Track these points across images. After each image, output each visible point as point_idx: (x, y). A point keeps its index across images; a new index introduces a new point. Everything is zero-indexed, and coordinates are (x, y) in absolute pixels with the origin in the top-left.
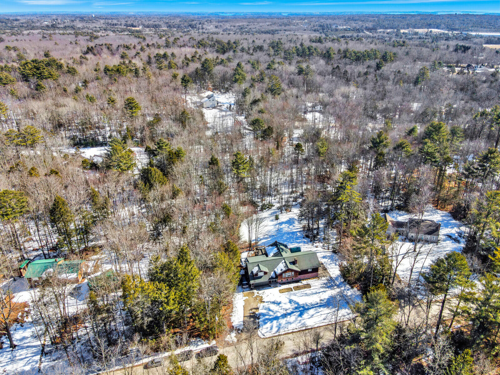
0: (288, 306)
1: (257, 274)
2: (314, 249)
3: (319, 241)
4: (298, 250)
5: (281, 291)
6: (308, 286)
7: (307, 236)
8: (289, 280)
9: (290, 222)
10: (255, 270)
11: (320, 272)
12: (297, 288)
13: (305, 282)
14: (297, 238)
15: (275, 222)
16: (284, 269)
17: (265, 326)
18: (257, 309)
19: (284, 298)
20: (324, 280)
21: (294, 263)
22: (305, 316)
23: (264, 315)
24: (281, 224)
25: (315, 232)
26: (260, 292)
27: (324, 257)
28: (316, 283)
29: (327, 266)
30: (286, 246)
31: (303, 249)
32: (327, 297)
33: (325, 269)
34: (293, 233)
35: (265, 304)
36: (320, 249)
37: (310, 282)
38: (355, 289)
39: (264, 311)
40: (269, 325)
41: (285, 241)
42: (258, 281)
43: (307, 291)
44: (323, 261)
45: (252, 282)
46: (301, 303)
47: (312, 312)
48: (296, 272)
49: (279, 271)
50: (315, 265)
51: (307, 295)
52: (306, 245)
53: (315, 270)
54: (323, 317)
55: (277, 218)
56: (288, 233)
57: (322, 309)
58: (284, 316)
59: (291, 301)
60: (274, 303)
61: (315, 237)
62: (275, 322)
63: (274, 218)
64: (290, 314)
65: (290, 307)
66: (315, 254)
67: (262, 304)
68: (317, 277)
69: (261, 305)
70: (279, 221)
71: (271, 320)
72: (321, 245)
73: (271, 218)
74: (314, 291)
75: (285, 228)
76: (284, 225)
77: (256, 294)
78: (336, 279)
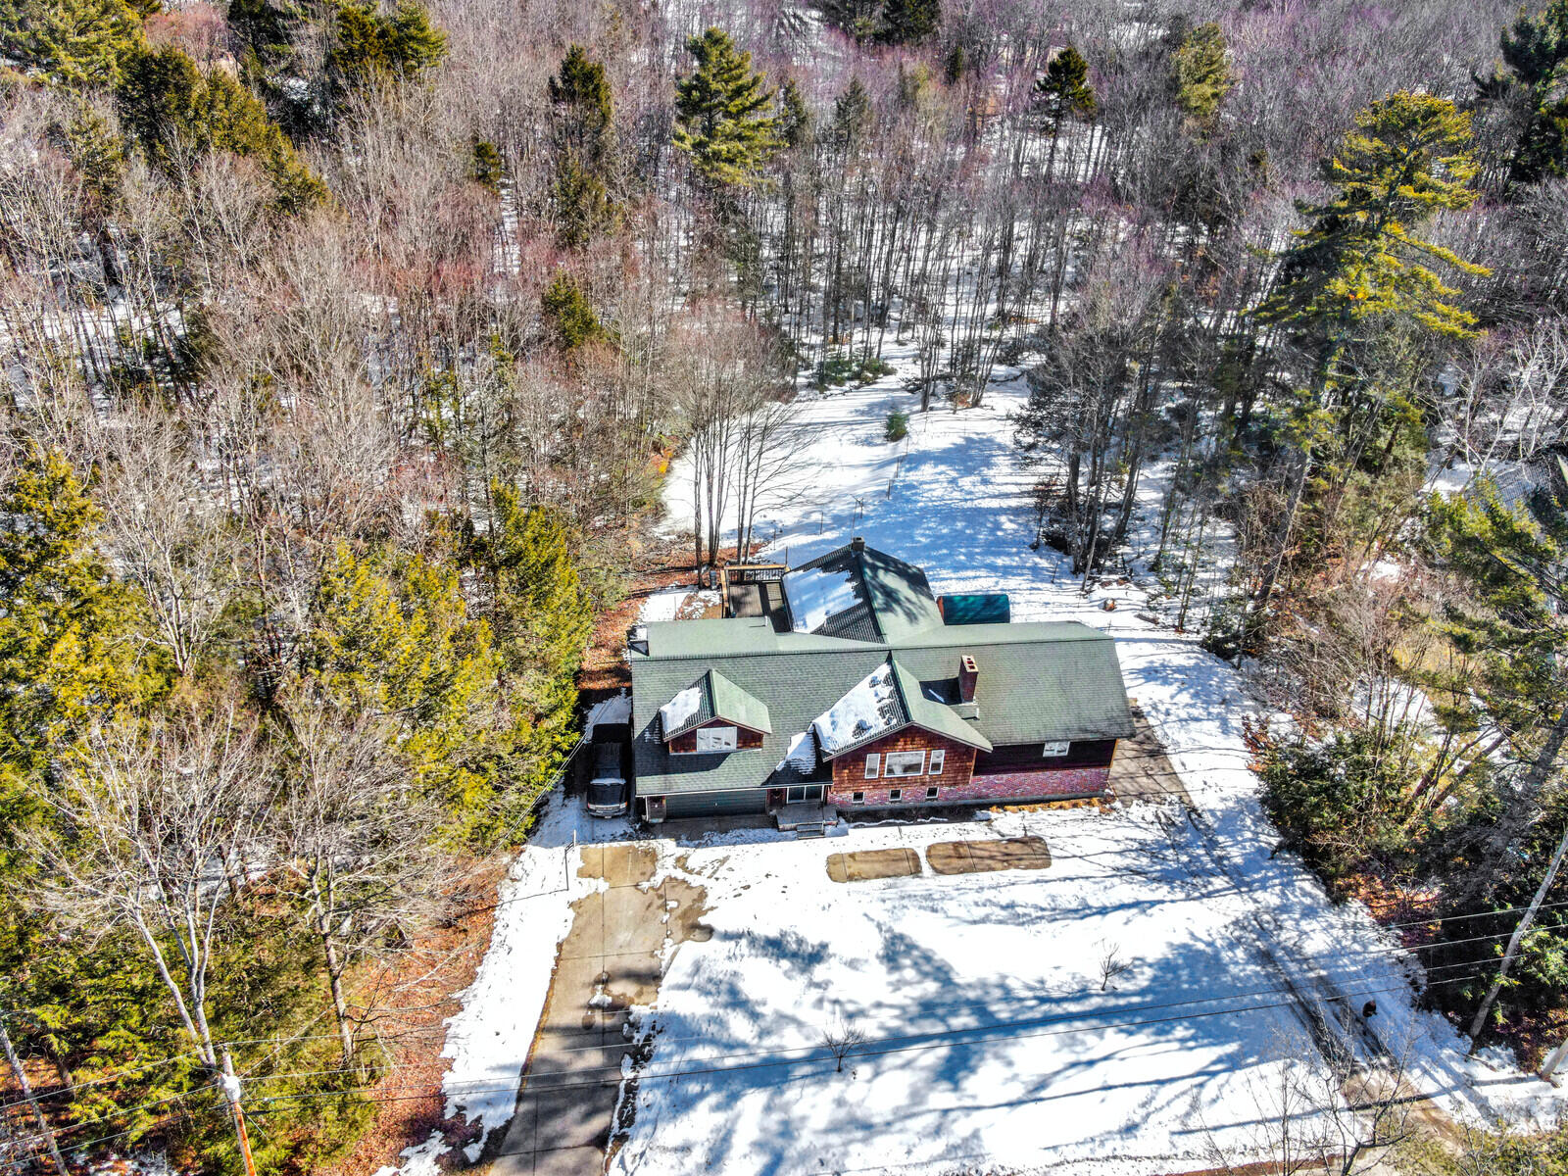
0: (873, 983)
1: (687, 739)
2: (1097, 619)
3: (1128, 574)
4: (993, 610)
5: (841, 870)
6: (1032, 851)
7: (1057, 543)
8: (909, 797)
9: (969, 456)
10: (682, 708)
11: (1124, 761)
12: (958, 859)
13: (1010, 822)
14: (997, 546)
15: (884, 451)
16: (878, 726)
17: (672, 1133)
18: (651, 978)
19: (849, 921)
20: (1140, 822)
21: (953, 690)
22: (988, 1080)
23: (685, 1033)
24: (912, 461)
25: (1109, 522)
26: (699, 857)
27: (1151, 674)
28: (1083, 840)
29: (1171, 734)
30: (918, 581)
31: (1020, 612)
32: (1156, 950)
33: (1155, 752)
34: (976, 516)
35: (713, 950)
36: (1125, 621)
37: (1049, 823)
39: (692, 1006)
40: (701, 1123)
41: (926, 551)
42: (687, 784)
43: (1022, 886)
44: (1142, 694)
45: (648, 785)
46: (966, 972)
47: (1037, 1052)
48: (958, 750)
49: (839, 737)
50: (1094, 717)
51: (1014, 915)
52: (1047, 592)
53: (1092, 752)
55: (895, 433)
56: (947, 514)
57: (1113, 1039)
58: (832, 1060)
59: (898, 948)
60: (775, 947)
61: (1104, 548)
62: (754, 1101)
63: (877, 428)
64: (873, 1051)
66: (1101, 644)
67: (692, 950)
68: (1097, 795)
69: (683, 957)
70: (903, 448)
71: (729, 1082)
72: (1138, 597)
73: (862, 431)
74: (1068, 895)
75: (935, 485)
76: (927, 471)
77: (666, 869)
78: (1229, 821)
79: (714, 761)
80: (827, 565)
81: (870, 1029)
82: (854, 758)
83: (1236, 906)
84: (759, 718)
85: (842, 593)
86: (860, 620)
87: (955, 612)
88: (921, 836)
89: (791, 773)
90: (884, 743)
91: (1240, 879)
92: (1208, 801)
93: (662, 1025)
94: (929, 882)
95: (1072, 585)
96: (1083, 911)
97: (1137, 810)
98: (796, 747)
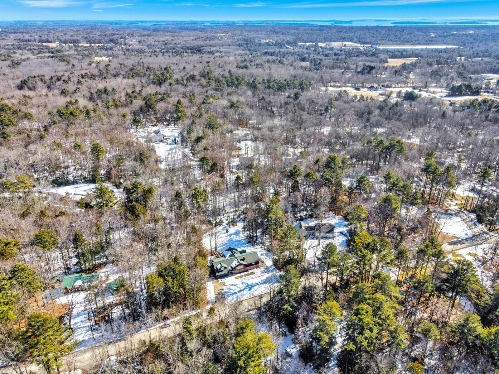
0: (242, 286)
1: (220, 269)
2: (255, 250)
3: (258, 244)
4: (244, 251)
5: (236, 278)
6: (253, 273)
7: (250, 242)
8: (241, 271)
9: (237, 233)
10: (219, 266)
11: (260, 264)
12: (246, 275)
13: (250, 271)
14: (243, 244)
15: (227, 234)
16: (237, 264)
17: (229, 298)
18: (223, 289)
19: (238, 282)
20: (263, 269)
21: (243, 260)
22: (253, 290)
23: (227, 292)
24: (230, 235)
25: (255, 238)
26: (223, 280)
27: (262, 255)
28: (257, 271)
29: (264, 260)
30: (236, 250)
31: (247, 251)
32: (265, 278)
33: (263, 262)
34: (240, 241)
35: (228, 287)
36: (259, 250)
37: (254, 270)
38: (282, 272)
39: (227, 290)
40: (231, 297)
41: (235, 246)
42: (221, 273)
43: (253, 276)
44: (261, 257)
45: (217, 274)
46: (249, 283)
47: (256, 287)
48: (244, 265)
49: (234, 266)
50: (256, 260)
51: (252, 278)
52: (250, 248)
54: (264, 289)
55: (227, 232)
56: (236, 241)
57: (262, 285)
58: (240, 291)
59: (243, 283)
60: (232, 285)
61: (255, 242)
62: (234, 295)
63: (225, 231)
64: (243, 290)
65: (243, 286)
66: (256, 252)
67: (225, 287)
68: (258, 267)
69: (225, 288)
70: (229, 233)
71: (232, 294)
72: (259, 247)
73: (223, 232)
74: (257, 276)
75: (234, 238)
76: (232, 236)
77: (220, 282)
78: (270, 267)
79: (222, 271)
80: (227, 250)
81: (242, 288)
82: (235, 268)
84: (226, 266)
85: (230, 253)
86: (232, 255)
87: (241, 252)
88: (243, 274)
89: (230, 270)
90: (238, 266)
92: (268, 266)
93: (225, 292)
94: (244, 277)
95: (252, 247)
98: (230, 268)
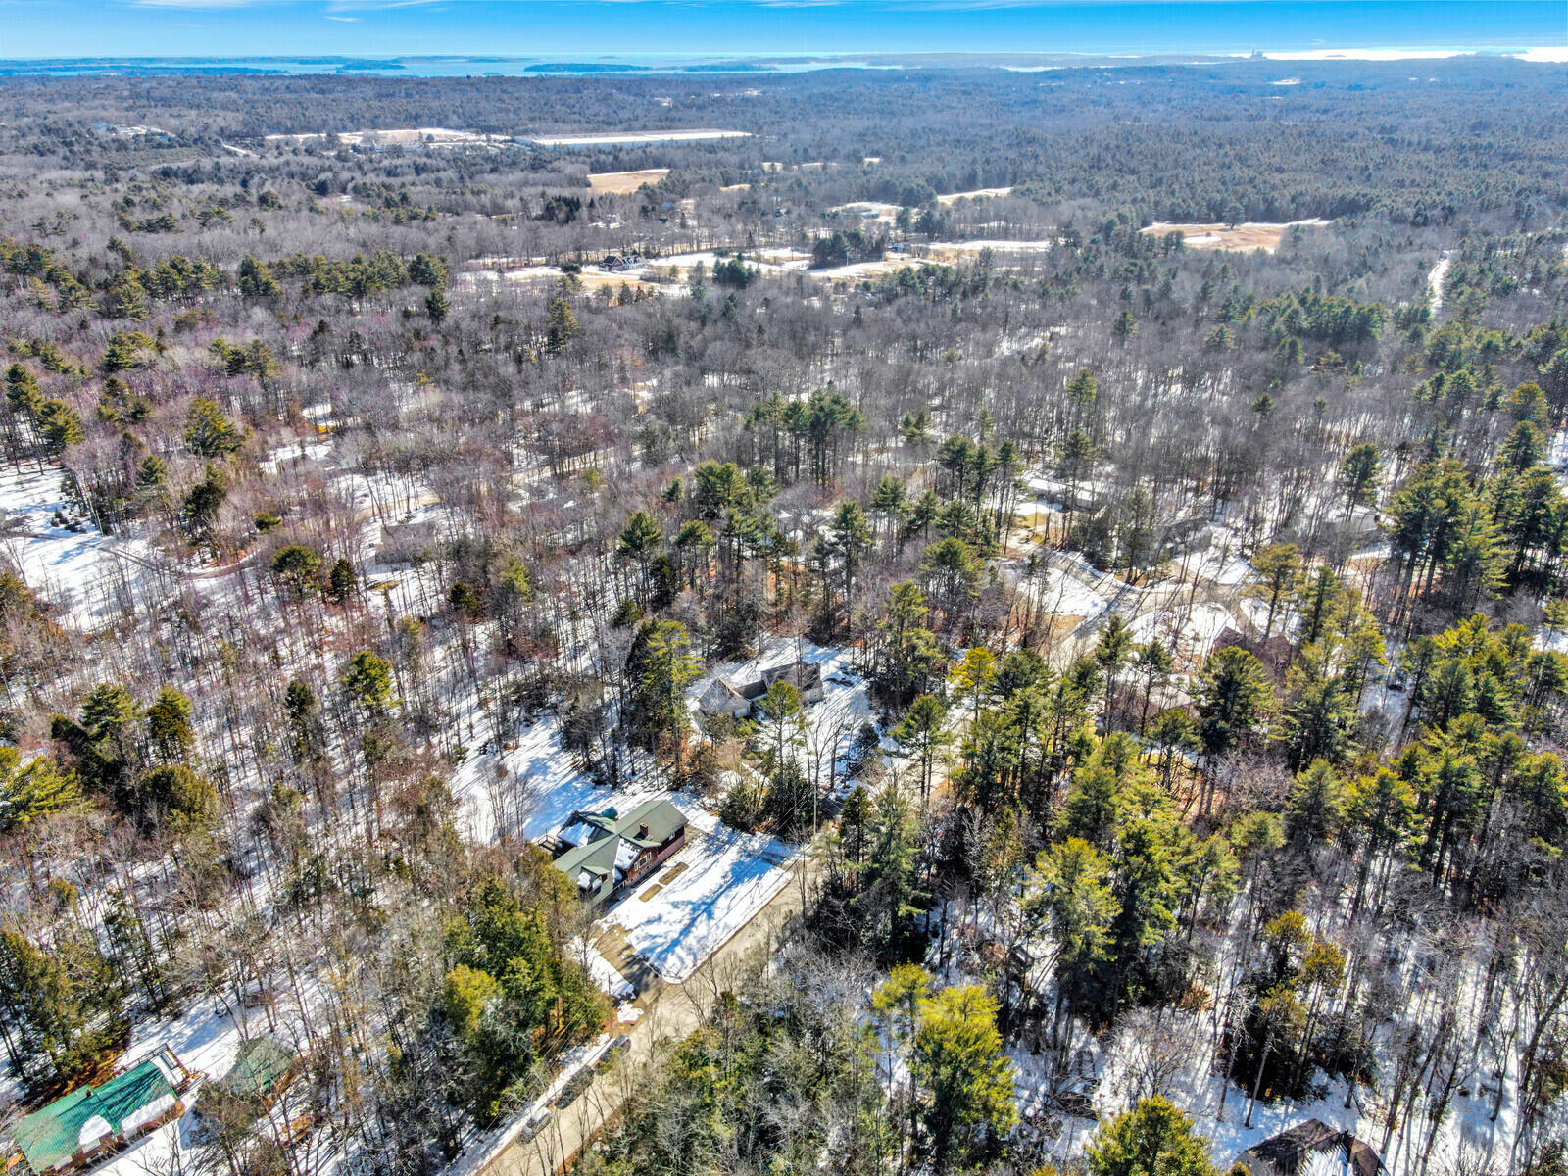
5: (644, 898)
6: (681, 867)
7: (599, 783)
8: (646, 870)
10: (584, 880)
12: (667, 879)
13: (670, 864)
16: (633, 854)
17: (668, 965)
18: (630, 946)
19: (658, 905)
22: (718, 913)
23: (651, 950)
28: (691, 855)
32: (727, 869)
35: (638, 933)
37: (680, 857)
42: (600, 897)
46: (694, 898)
47: (722, 902)
48: (653, 849)
49: (626, 863)
51: (692, 881)
53: (679, 833)
54: (747, 900)
58: (686, 931)
59: (676, 905)
60: (649, 922)
62: (678, 949)
64: (692, 925)
65: (682, 915)
67: (632, 936)
68: (684, 845)
69: (631, 938)
71: (670, 949)
74: (699, 870)
77: (604, 926)
80: (570, 825)
81: (686, 922)
82: (631, 867)
83: (735, 849)
84: (601, 870)
85: (585, 830)
86: (599, 832)
87: (609, 816)
88: (654, 879)
89: (618, 882)
90: (637, 858)
91: (731, 842)
92: (709, 829)
93: (643, 952)
94: (666, 888)
95: (620, 794)
96: (706, 871)
97: (696, 842)
98: (615, 874)
